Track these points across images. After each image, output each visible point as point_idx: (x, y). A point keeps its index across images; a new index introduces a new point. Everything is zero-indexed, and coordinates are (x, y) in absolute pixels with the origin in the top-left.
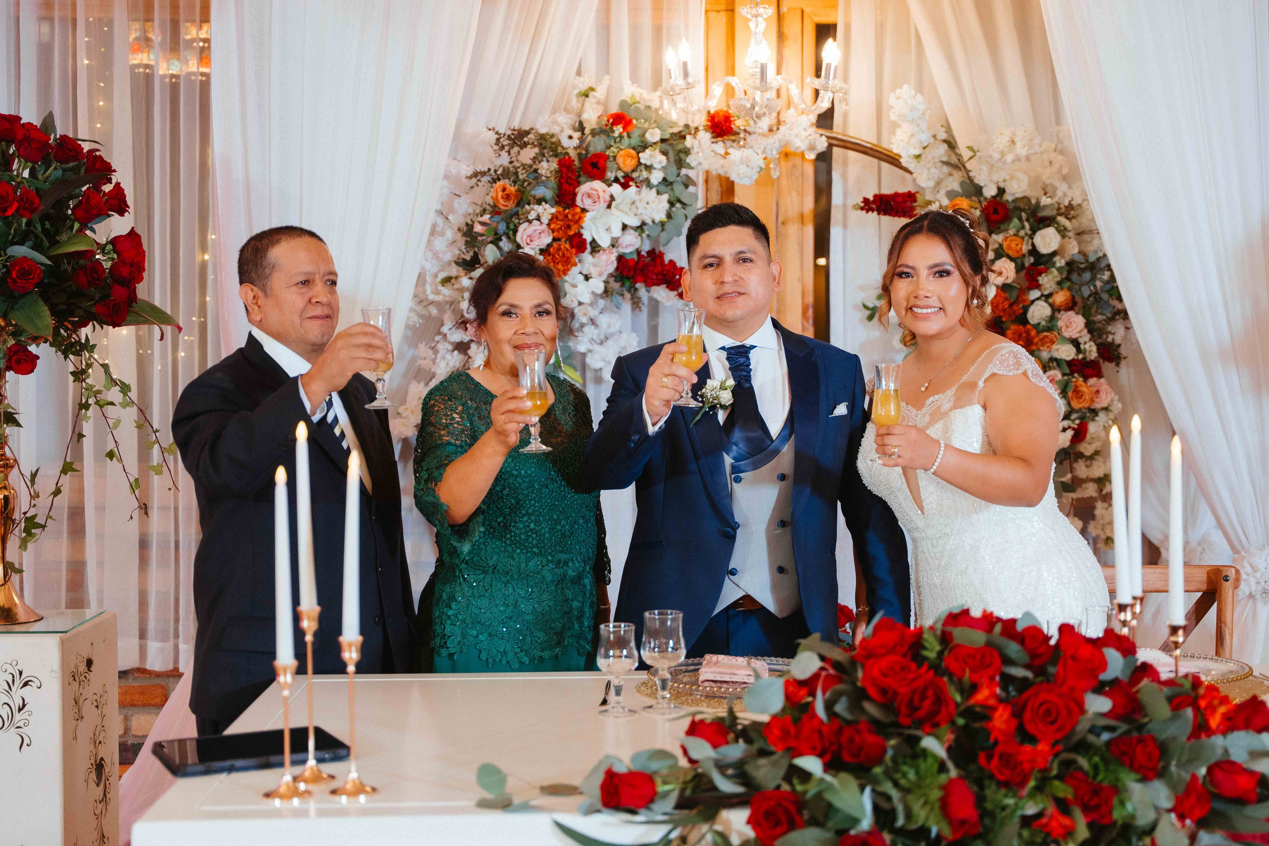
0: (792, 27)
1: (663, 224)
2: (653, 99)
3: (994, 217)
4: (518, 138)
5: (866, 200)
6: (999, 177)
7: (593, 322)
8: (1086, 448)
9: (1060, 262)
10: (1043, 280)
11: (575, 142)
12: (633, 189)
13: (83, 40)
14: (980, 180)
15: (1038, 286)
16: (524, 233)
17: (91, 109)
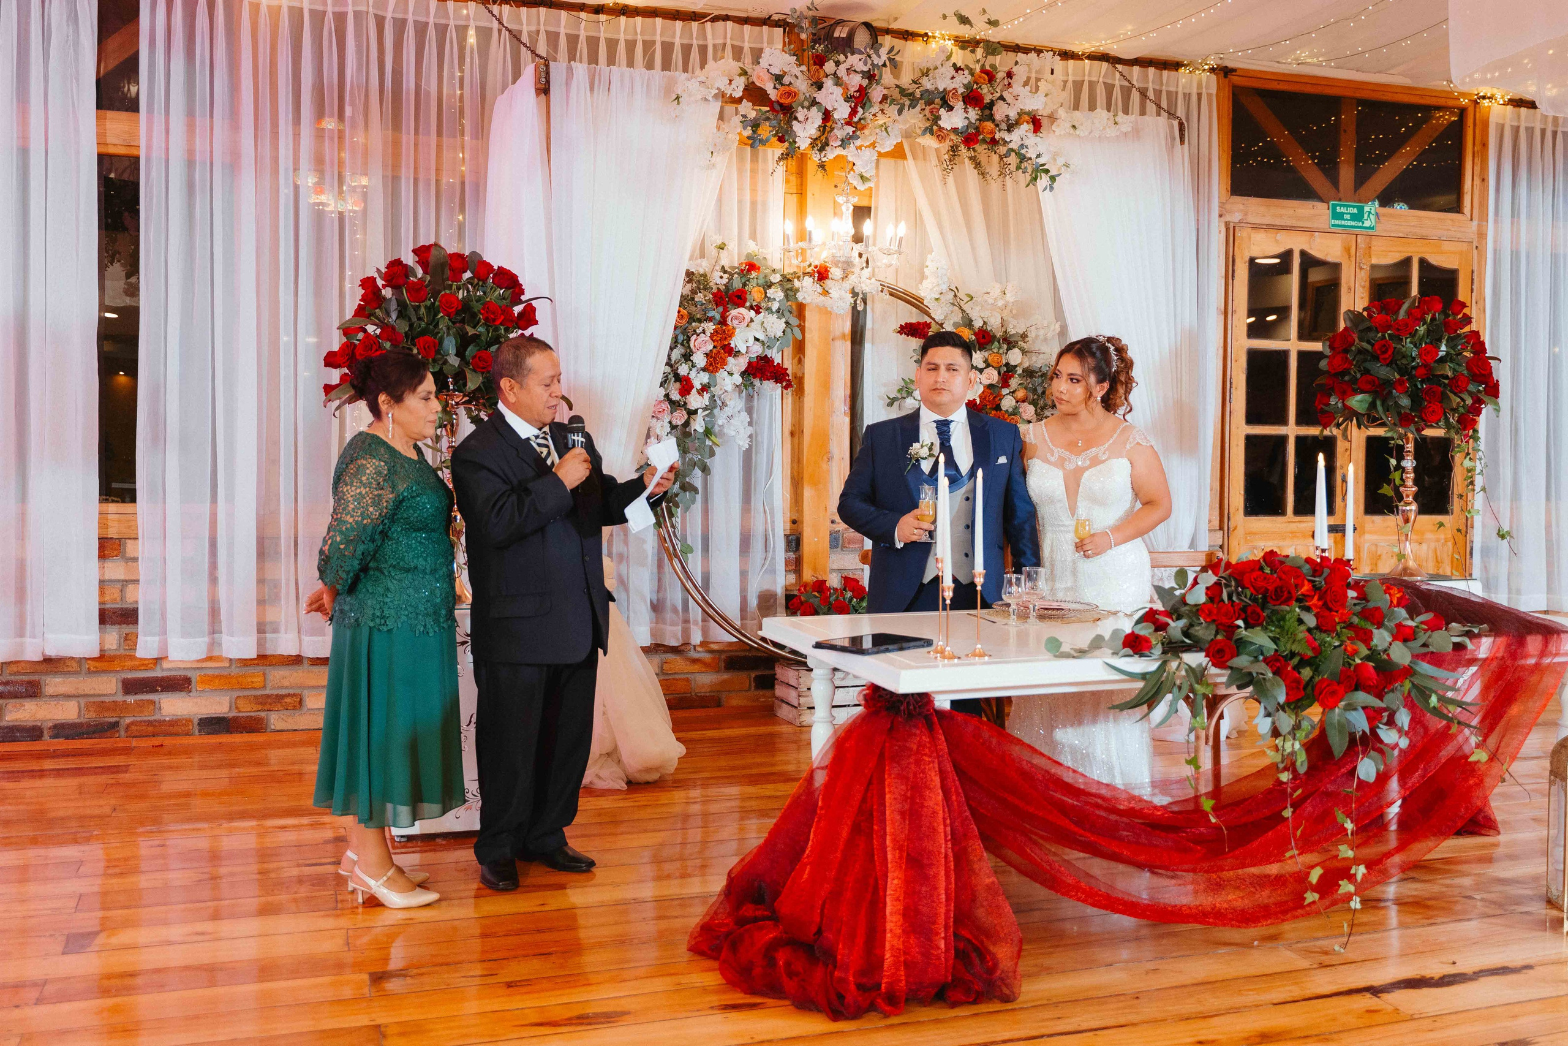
1: (779, 338)
3: (983, 341)
5: (902, 326)
6: (986, 314)
7: (729, 405)
9: (1019, 371)
10: (1011, 382)
11: (725, 281)
12: (762, 314)
14: (972, 316)
15: (1008, 386)
16: (695, 342)
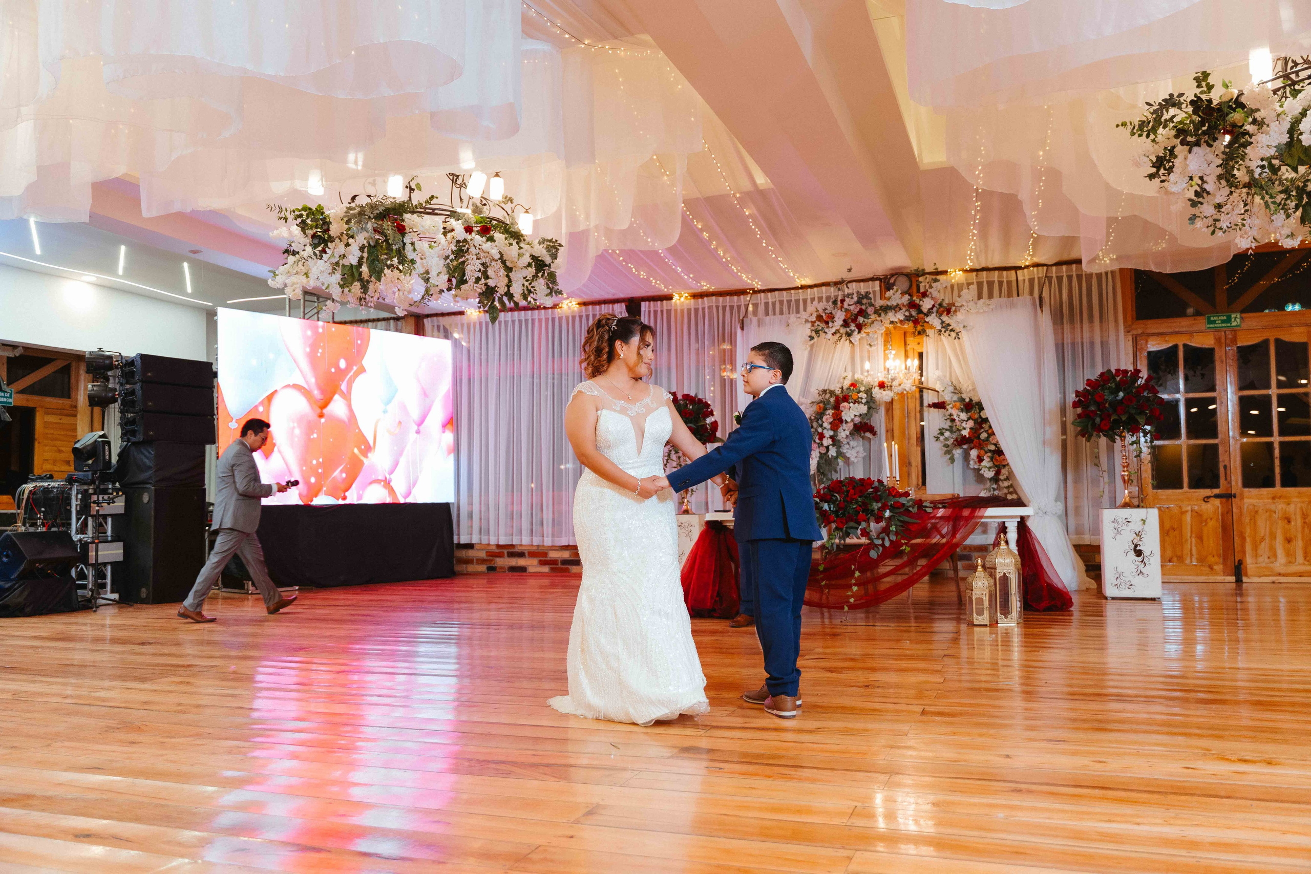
0: (910, 353)
1: (866, 414)
2: (861, 377)
4: (825, 391)
5: (929, 405)
6: (969, 395)
7: (848, 443)
8: (1002, 477)
10: (984, 426)
11: (840, 392)
12: (857, 404)
13: (707, 371)
14: (964, 396)
15: (983, 428)
16: (824, 419)
17: (710, 389)
